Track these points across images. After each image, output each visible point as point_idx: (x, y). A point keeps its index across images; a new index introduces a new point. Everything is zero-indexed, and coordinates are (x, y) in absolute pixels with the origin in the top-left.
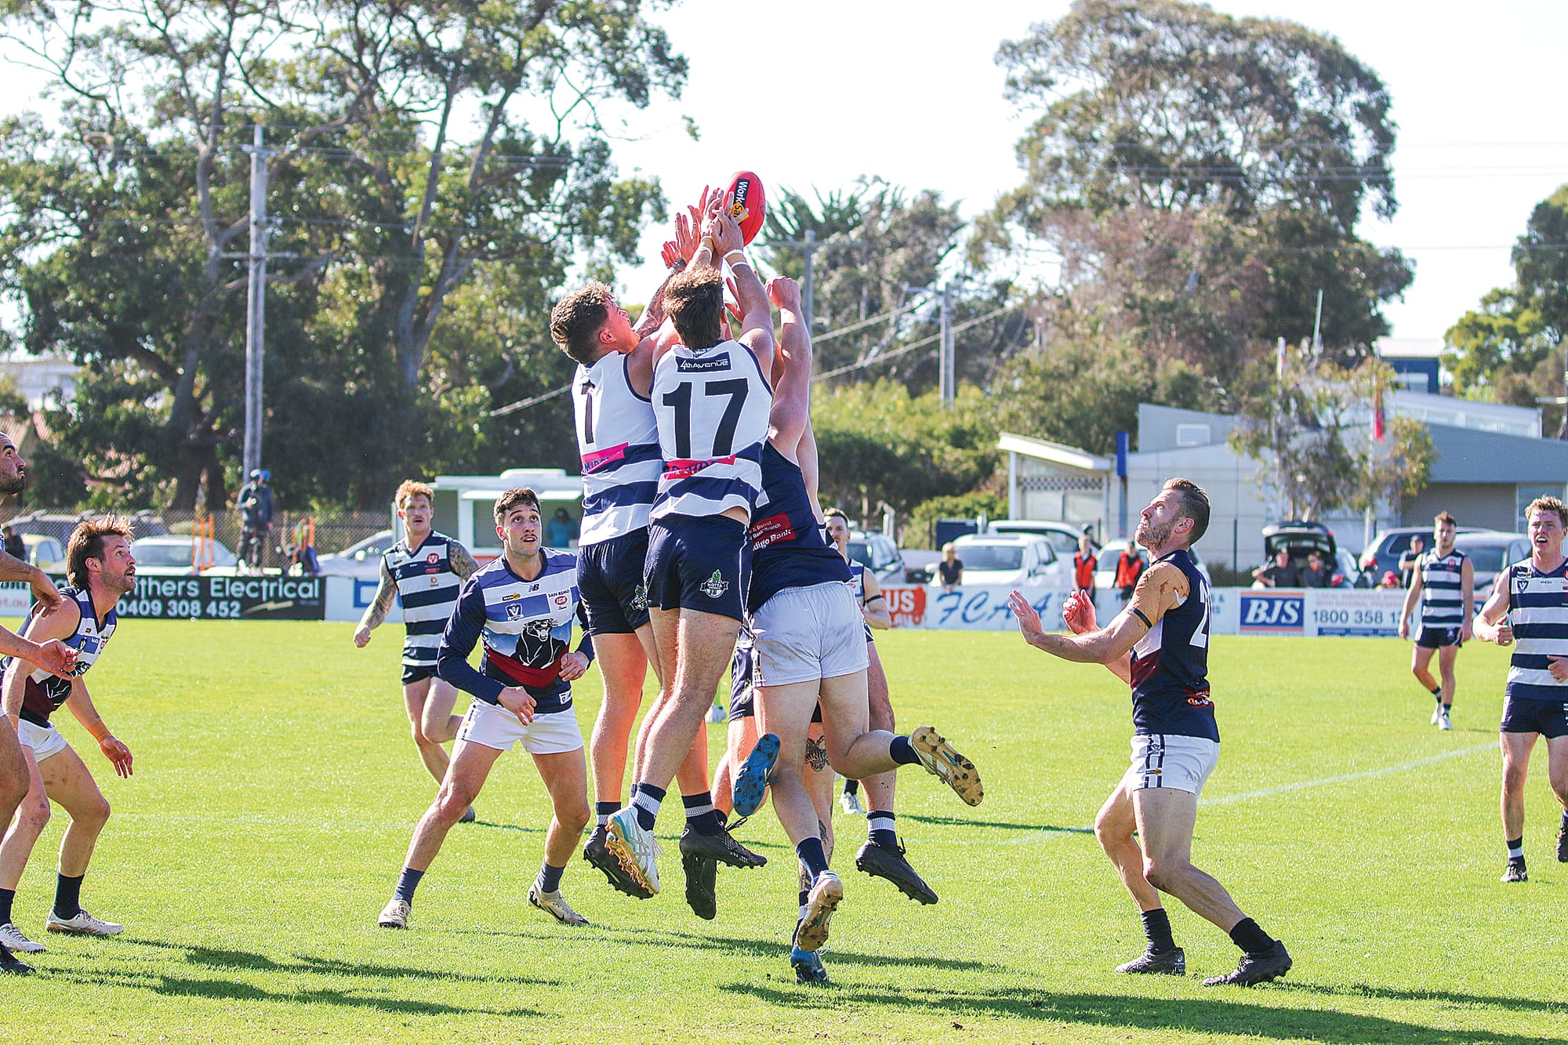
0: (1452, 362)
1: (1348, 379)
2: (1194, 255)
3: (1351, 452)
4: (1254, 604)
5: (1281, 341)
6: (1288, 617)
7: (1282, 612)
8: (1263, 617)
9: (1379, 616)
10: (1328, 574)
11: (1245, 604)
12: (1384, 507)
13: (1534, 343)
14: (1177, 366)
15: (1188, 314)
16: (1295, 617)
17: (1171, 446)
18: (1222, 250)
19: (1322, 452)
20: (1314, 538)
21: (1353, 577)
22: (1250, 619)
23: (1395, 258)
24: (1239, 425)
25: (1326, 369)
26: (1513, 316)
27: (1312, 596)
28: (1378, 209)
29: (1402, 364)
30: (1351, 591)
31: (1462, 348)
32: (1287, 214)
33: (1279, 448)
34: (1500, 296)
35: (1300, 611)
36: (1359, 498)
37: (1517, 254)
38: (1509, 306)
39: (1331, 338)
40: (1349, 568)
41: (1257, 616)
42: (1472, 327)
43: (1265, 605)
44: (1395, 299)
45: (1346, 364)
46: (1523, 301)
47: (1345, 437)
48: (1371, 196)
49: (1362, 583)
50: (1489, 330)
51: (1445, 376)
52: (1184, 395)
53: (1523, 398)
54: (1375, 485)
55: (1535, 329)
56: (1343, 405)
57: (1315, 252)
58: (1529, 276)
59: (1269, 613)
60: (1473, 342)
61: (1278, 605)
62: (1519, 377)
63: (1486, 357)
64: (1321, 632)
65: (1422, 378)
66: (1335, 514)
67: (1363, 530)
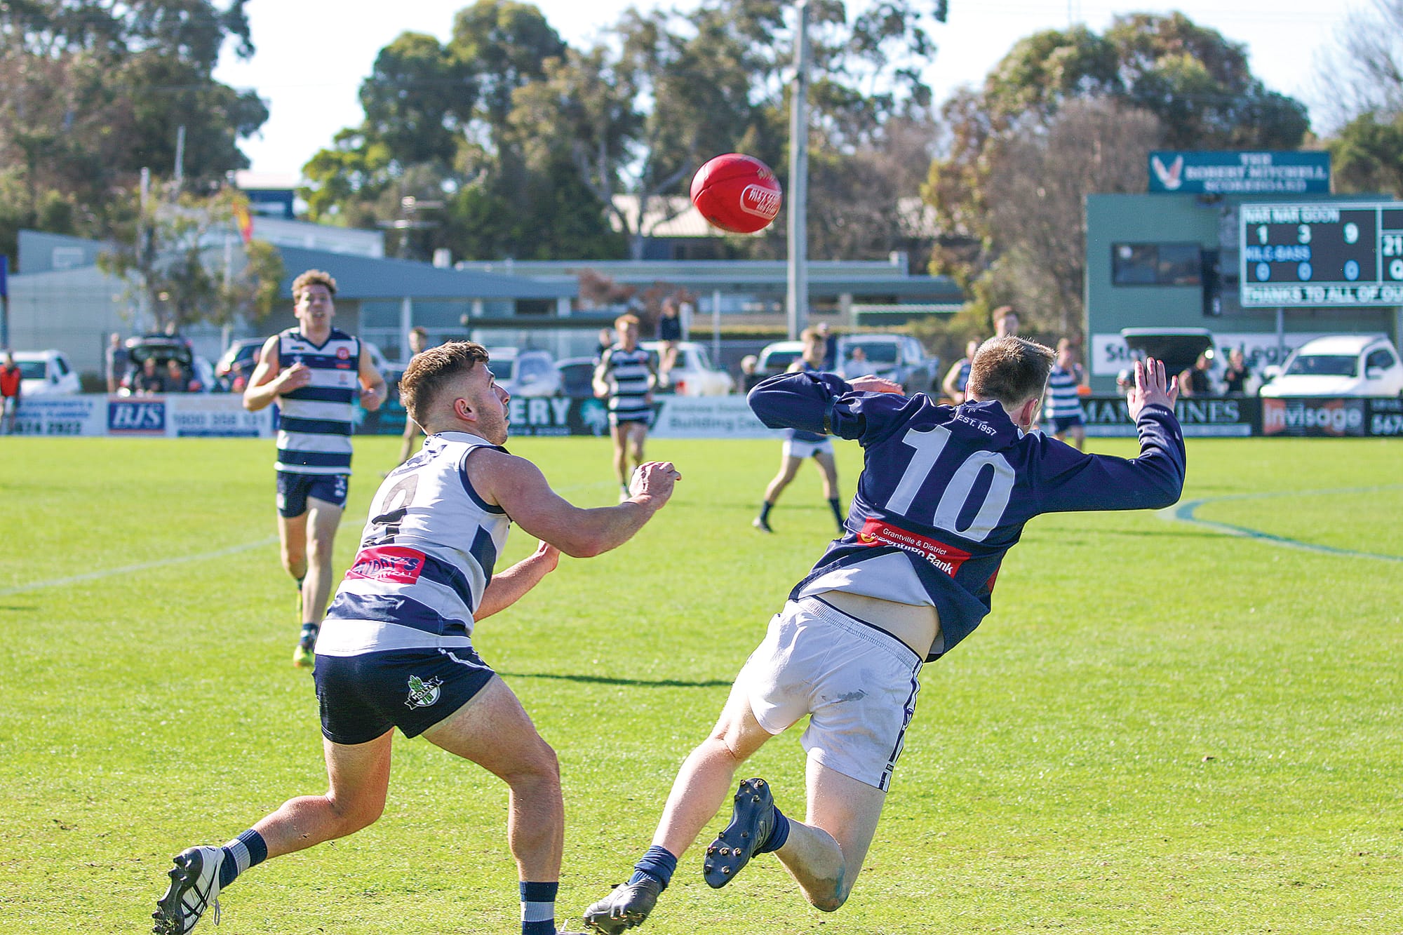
0: (306, 193)
1: (205, 207)
2: (69, 97)
3: (208, 271)
4: (120, 410)
5: (145, 173)
6: (151, 420)
7: (146, 417)
8: (128, 421)
9: (233, 420)
10: (187, 381)
11: (112, 409)
12: (241, 322)
13: (381, 176)
14: (54, 195)
15: (63, 149)
16: (156, 420)
17: (47, 266)
18: (93, 92)
19: (183, 272)
20: (174, 348)
21: (210, 383)
22: (117, 421)
23: (252, 98)
24: (107, 248)
25: (187, 197)
26: (363, 151)
27: (173, 402)
28: (241, 54)
29: (257, 195)
30: (208, 397)
31: (316, 180)
32: (155, 60)
33: (144, 269)
34: (348, 134)
35: (162, 415)
36: (218, 313)
37: (363, 93)
38: (357, 143)
39: (192, 171)
40: (206, 375)
41: (123, 420)
42: (323, 162)
43: (130, 411)
44: (254, 137)
45: (205, 193)
46: (370, 136)
47: (205, 258)
48: (231, 41)
49: (218, 389)
50: (340, 163)
51: (299, 205)
52: (60, 222)
53: (368, 223)
54: (233, 300)
55: (382, 164)
56: (201, 228)
57: (180, 94)
58: (375, 113)
59: (134, 416)
60: (327, 175)
61: (141, 411)
62: (366, 206)
63: (338, 189)
64: (182, 434)
65: (278, 207)
66: (195, 328)
67: (220, 342)
